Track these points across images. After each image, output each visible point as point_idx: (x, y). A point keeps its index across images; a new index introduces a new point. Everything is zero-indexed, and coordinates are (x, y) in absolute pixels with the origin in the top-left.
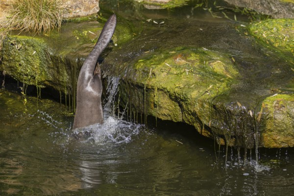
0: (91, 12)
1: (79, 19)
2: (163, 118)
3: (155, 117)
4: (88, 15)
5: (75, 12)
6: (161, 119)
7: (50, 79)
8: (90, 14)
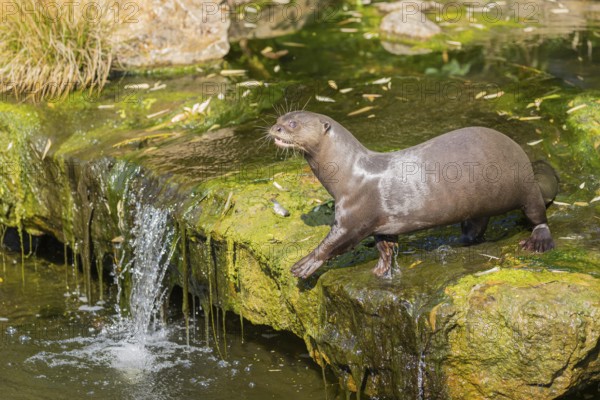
0: (205, 55)
1: (172, 70)
2: (255, 320)
3: (239, 316)
4: (195, 62)
5: (157, 54)
6: (249, 322)
7: (44, 214)
8: (202, 58)
